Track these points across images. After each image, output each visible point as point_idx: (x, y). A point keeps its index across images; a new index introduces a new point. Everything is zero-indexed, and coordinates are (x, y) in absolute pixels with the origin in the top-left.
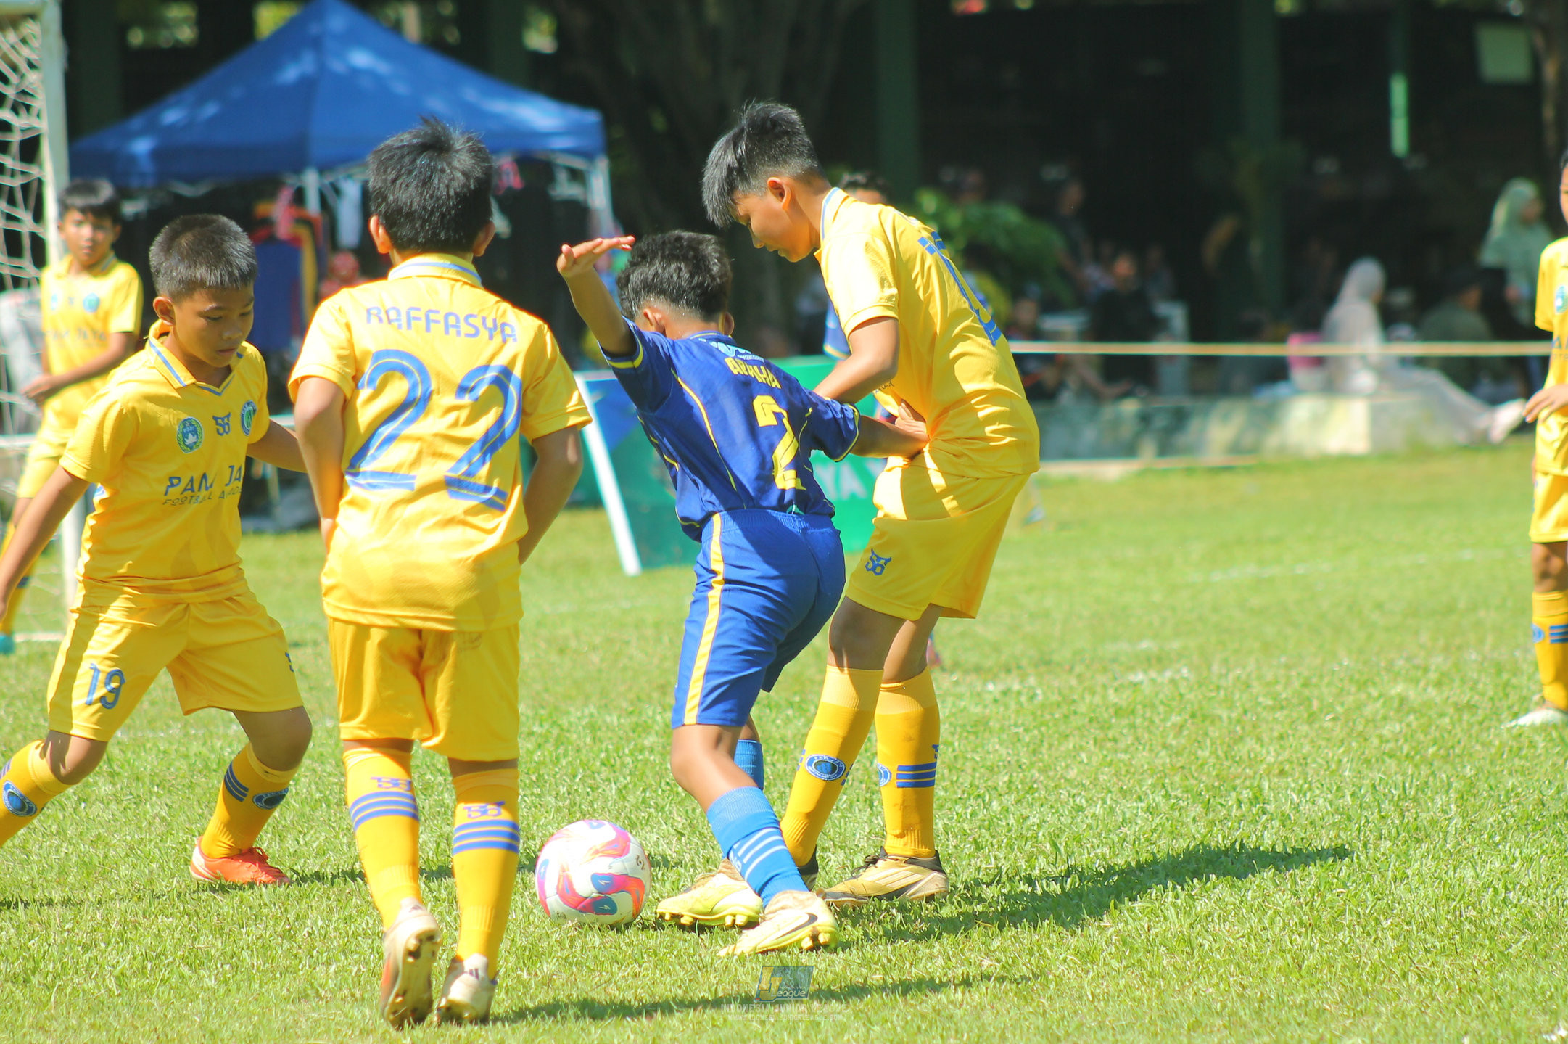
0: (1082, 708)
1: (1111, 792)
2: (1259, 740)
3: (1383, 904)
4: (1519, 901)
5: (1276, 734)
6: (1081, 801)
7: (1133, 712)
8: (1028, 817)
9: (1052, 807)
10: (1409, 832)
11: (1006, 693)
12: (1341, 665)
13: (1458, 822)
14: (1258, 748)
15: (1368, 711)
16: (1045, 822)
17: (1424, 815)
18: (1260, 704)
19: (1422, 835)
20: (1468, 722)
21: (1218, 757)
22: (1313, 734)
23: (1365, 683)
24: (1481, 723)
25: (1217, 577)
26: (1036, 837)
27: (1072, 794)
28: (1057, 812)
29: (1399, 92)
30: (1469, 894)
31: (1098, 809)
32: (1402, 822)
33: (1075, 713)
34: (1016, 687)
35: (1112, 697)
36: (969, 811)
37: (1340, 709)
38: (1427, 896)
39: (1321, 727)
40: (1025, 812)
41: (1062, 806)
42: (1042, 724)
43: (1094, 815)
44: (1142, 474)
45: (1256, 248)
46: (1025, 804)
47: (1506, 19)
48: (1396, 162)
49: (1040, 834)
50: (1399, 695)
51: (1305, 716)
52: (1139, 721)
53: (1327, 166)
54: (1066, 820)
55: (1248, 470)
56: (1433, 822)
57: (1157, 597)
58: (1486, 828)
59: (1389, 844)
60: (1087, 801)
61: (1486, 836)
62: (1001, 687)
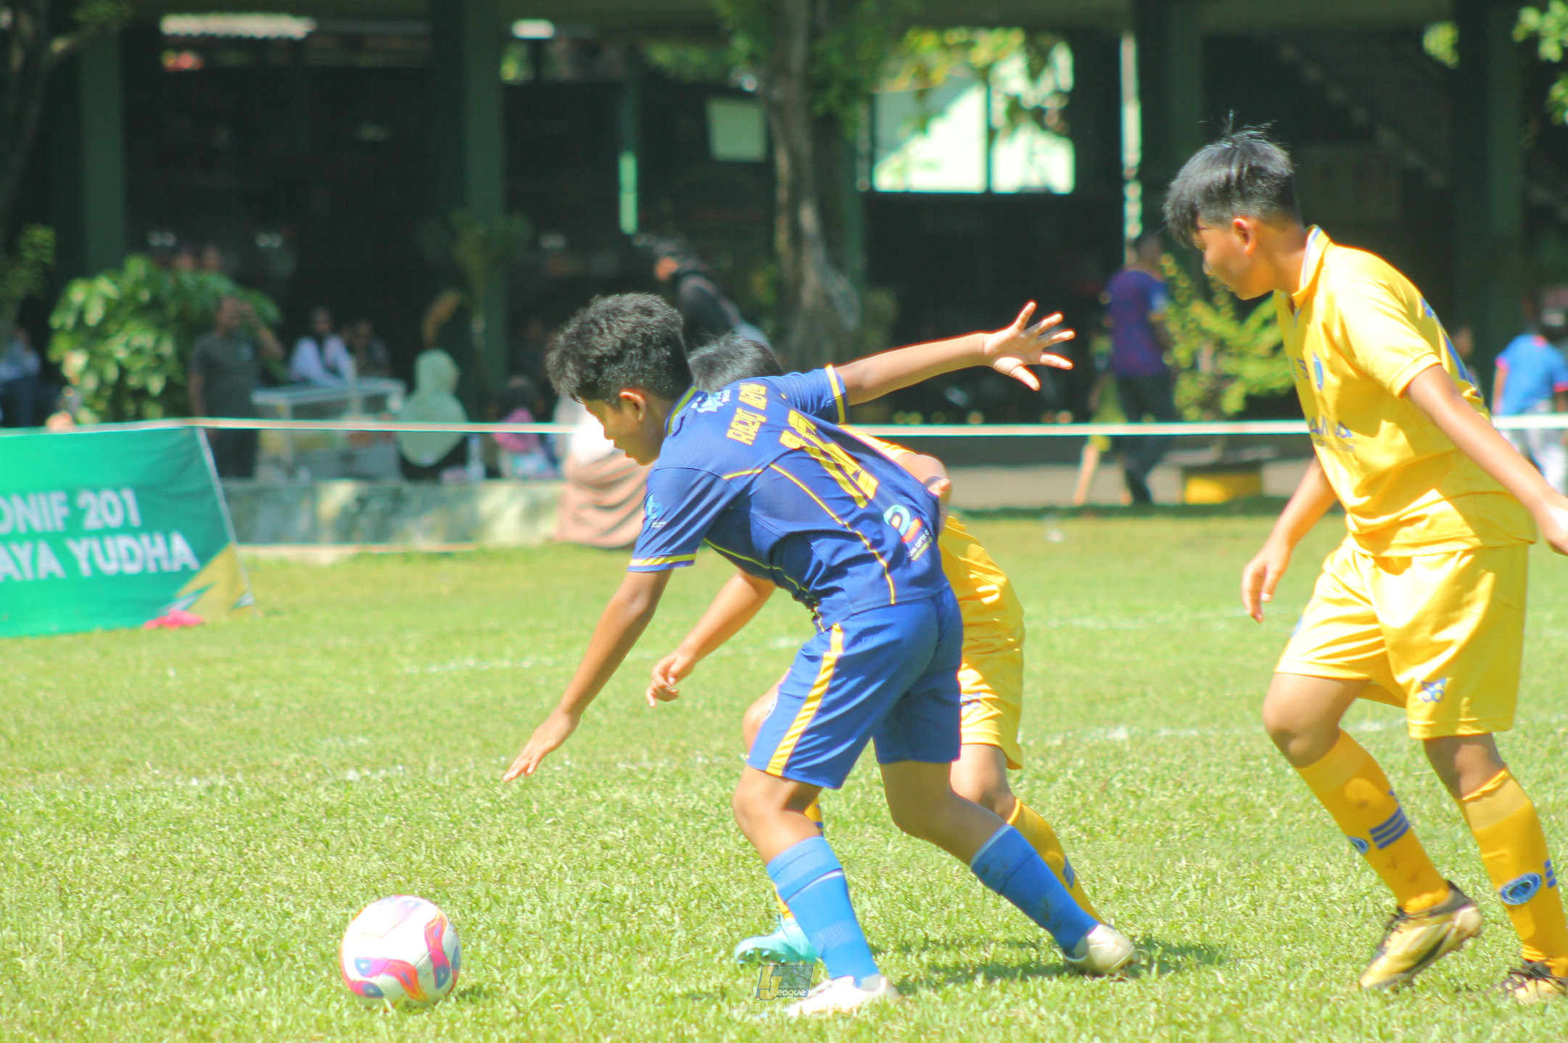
0: (292, 807)
1: (319, 897)
2: (477, 844)
3: (602, 1020)
4: (743, 1018)
5: (494, 838)
6: (288, 906)
7: (345, 812)
8: (232, 923)
9: (258, 912)
10: (630, 945)
11: (210, 789)
12: (562, 764)
13: (682, 934)
14: (475, 853)
15: (589, 816)
16: (250, 928)
17: (646, 927)
18: (478, 806)
19: (643, 947)
20: (693, 827)
21: (433, 862)
22: (532, 839)
23: (586, 787)
24: (706, 831)
25: (434, 669)
26: (240, 945)
27: (279, 898)
28: (263, 917)
29: (628, 169)
30: (692, 1011)
31: (307, 916)
32: (623, 934)
33: (284, 812)
34: (222, 782)
35: (324, 797)
36: (170, 915)
37: (561, 813)
38: (648, 1013)
39: (541, 832)
40: (229, 917)
41: (269, 911)
42: (248, 824)
43: (302, 922)
44: (357, 558)
45: (478, 325)
46: (229, 909)
47: (740, 95)
48: (626, 239)
49: (245, 941)
50: (623, 799)
51: (525, 819)
52: (350, 822)
53: (553, 242)
54: (272, 926)
55: (468, 557)
56: (655, 934)
57: (371, 690)
58: (709, 942)
59: (609, 957)
60: (295, 907)
61: (710, 950)
62: (205, 783)
